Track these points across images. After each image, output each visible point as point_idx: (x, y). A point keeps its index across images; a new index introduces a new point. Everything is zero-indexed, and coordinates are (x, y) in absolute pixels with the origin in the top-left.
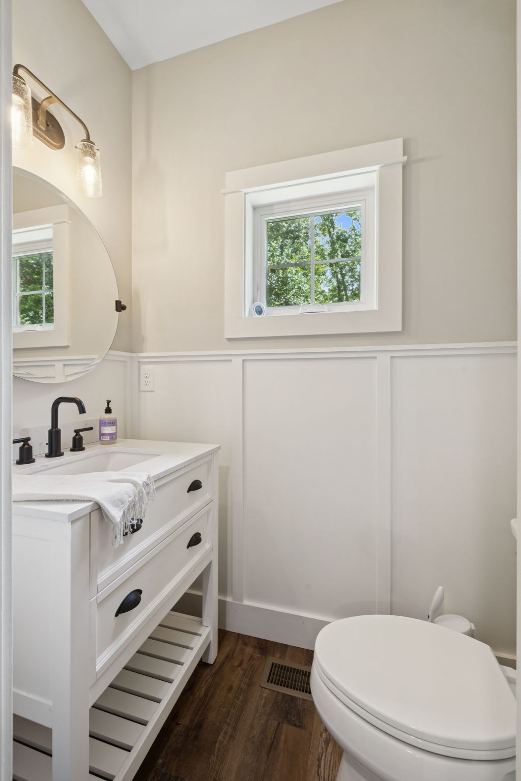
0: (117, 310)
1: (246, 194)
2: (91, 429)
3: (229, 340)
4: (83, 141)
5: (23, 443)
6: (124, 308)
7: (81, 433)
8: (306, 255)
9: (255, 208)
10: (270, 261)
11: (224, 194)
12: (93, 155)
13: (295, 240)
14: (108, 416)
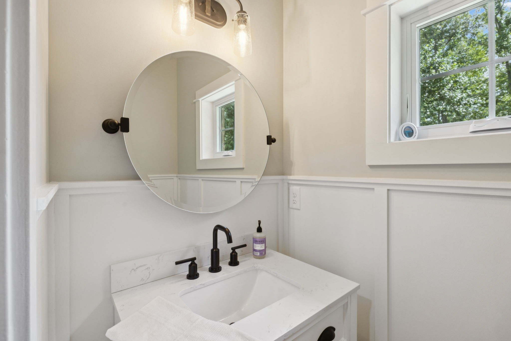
0: (268, 144)
1: (390, 6)
2: (245, 246)
3: (371, 167)
4: (238, 12)
5: (191, 262)
6: (274, 141)
7: (237, 250)
8: (465, 48)
9: (402, 19)
10: (422, 63)
11: (364, 15)
12: (245, 22)
13: (451, 37)
14: (258, 235)
